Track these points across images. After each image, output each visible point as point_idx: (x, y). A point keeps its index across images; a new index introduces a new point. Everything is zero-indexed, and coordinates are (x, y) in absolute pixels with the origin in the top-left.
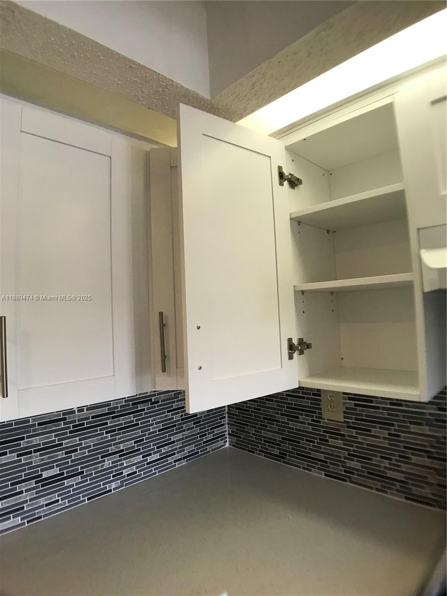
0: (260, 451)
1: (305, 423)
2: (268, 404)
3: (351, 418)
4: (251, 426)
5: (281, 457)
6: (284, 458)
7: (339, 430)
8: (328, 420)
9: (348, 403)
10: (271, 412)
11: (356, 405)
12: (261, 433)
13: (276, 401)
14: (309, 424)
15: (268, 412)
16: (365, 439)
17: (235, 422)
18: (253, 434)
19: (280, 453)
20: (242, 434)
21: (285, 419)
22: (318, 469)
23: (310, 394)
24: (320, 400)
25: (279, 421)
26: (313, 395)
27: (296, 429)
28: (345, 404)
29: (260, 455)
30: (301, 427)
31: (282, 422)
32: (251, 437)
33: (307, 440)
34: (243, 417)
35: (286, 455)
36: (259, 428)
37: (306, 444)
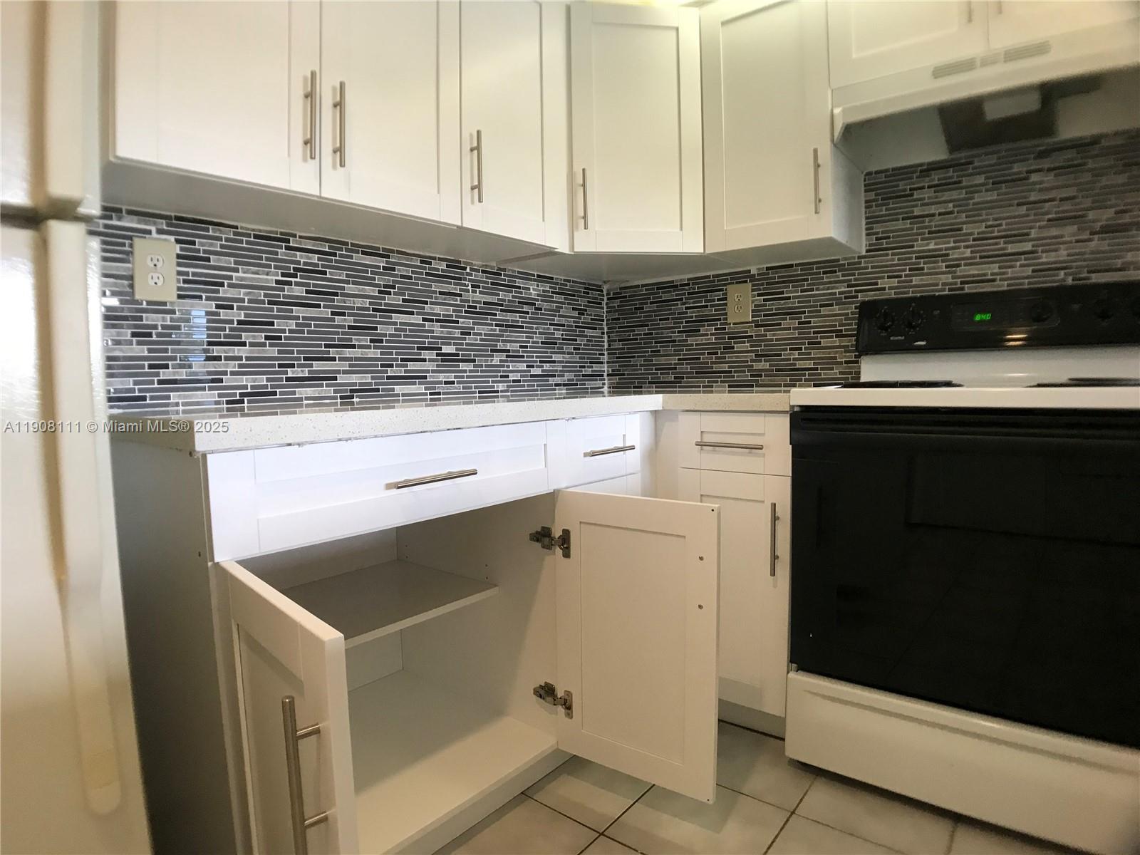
0: (649, 383)
1: (707, 335)
2: (663, 324)
3: (760, 316)
4: (638, 357)
5: (678, 380)
6: (680, 382)
7: (747, 332)
8: (734, 324)
9: (756, 300)
10: (666, 333)
11: (765, 300)
12: (652, 361)
13: (673, 319)
14: (712, 334)
15: (662, 333)
16: (774, 335)
17: (617, 358)
18: (641, 365)
19: (675, 378)
20: (626, 370)
21: (682, 336)
22: (721, 382)
23: (714, 300)
24: (726, 304)
25: (675, 341)
26: (718, 300)
27: (697, 345)
28: (753, 302)
29: (650, 387)
30: (702, 340)
31: (679, 341)
32: (638, 370)
33: (708, 354)
34: (627, 349)
35: (683, 378)
36: (649, 356)
37: (707, 358)
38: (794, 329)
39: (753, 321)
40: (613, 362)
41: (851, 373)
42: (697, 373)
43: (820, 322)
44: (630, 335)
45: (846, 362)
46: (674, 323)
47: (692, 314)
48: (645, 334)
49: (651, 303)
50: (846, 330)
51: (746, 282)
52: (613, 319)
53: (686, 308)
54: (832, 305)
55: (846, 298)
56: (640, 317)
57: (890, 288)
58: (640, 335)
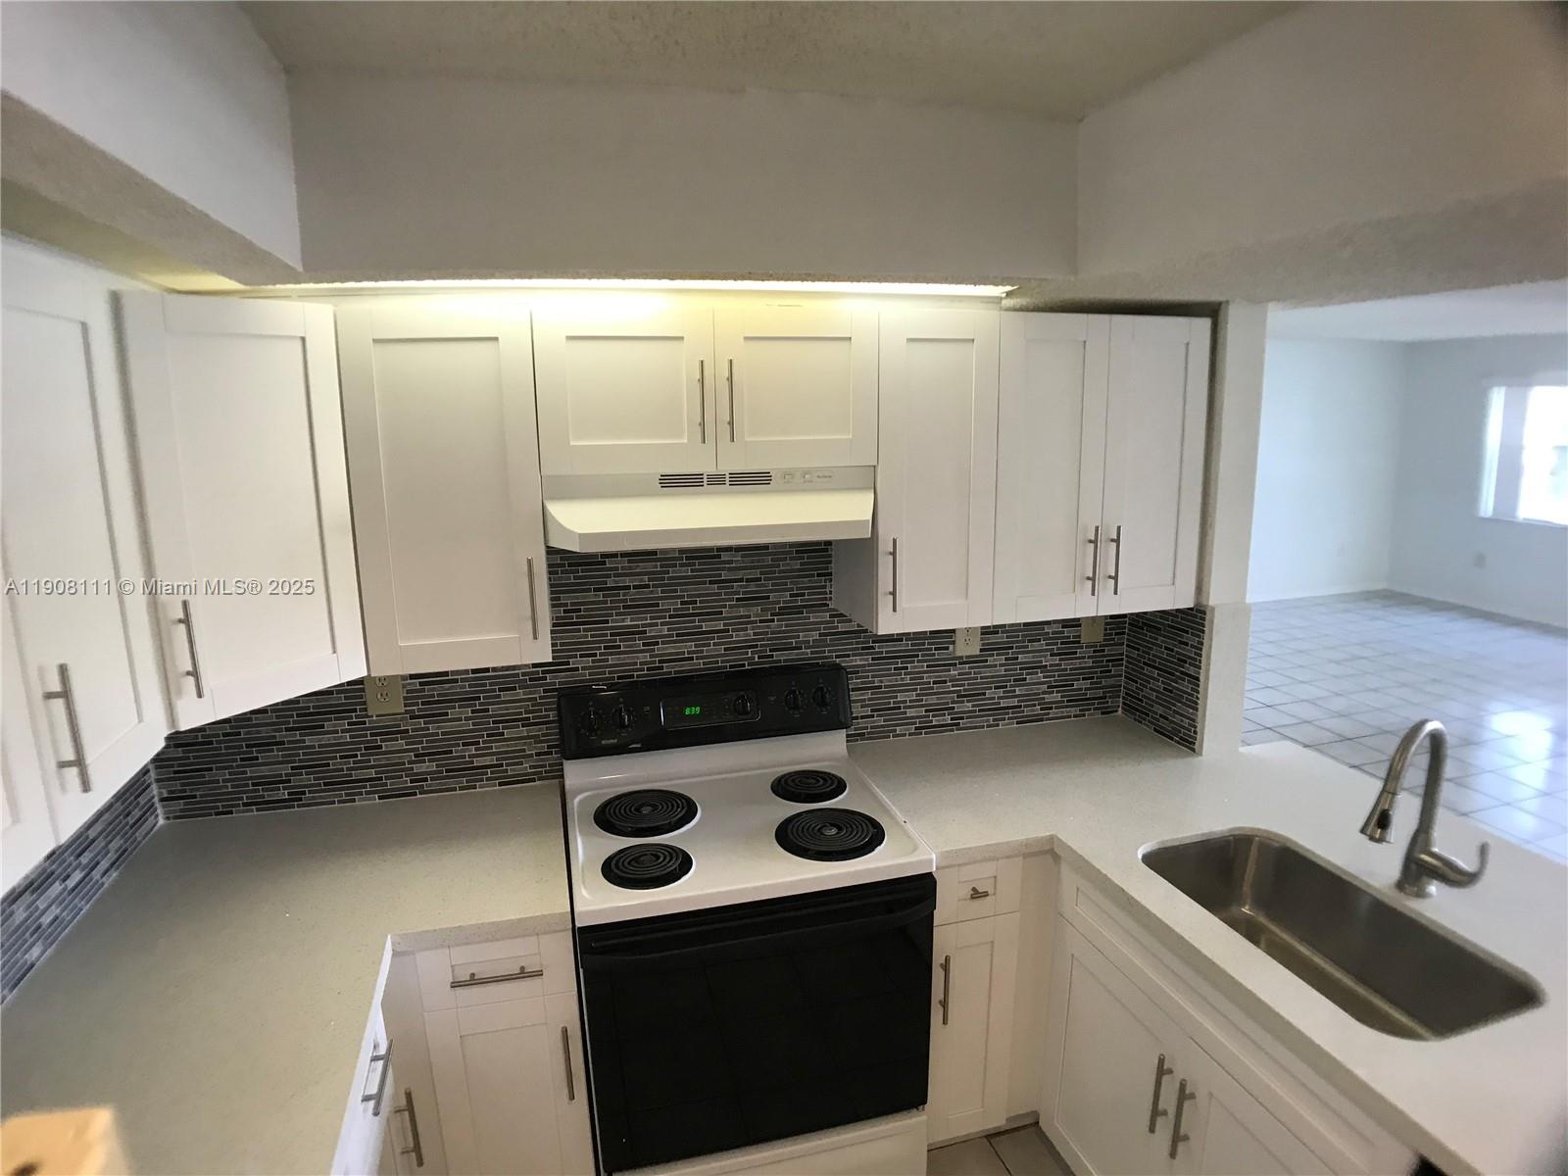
0: (245, 805)
1: (336, 732)
3: (416, 704)
4: (218, 769)
5: (296, 797)
6: (301, 800)
7: (398, 726)
8: (377, 716)
9: (409, 684)
10: (264, 732)
11: (421, 684)
12: (245, 773)
14: (344, 731)
15: (258, 732)
16: (439, 728)
17: (176, 772)
18: (225, 781)
19: (289, 794)
20: (198, 789)
22: (367, 793)
24: (363, 690)
25: (283, 743)
27: (320, 746)
28: (404, 686)
29: (247, 811)
30: (329, 739)
31: (290, 742)
32: (220, 788)
33: (342, 757)
34: (195, 757)
35: (304, 793)
36: (238, 767)
37: (341, 764)
38: (467, 719)
39: (407, 712)
40: (169, 779)
41: (544, 766)
42: (326, 784)
43: (500, 709)
45: (538, 754)
48: (225, 735)
50: (534, 718)
54: (514, 689)
55: (530, 680)
57: (583, 668)
58: (218, 735)
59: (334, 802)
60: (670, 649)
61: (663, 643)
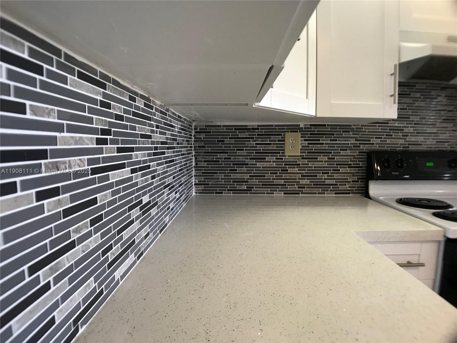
0: (228, 190)
1: (270, 162)
2: (239, 153)
3: (305, 153)
4: (220, 173)
5: (249, 189)
6: (251, 190)
7: (297, 162)
8: (288, 156)
9: (304, 143)
10: (241, 159)
11: (308, 144)
12: (231, 176)
13: (246, 150)
14: (273, 162)
15: (239, 159)
16: (313, 164)
17: (203, 173)
18: (222, 179)
19: (247, 187)
20: (210, 181)
21: (253, 162)
22: (279, 191)
23: (276, 141)
24: (284, 144)
25: (248, 164)
26: (278, 141)
27: (263, 167)
28: (301, 144)
29: (229, 193)
30: (267, 165)
31: (251, 164)
32: (220, 182)
33: (271, 173)
34: (211, 167)
35: (253, 188)
36: (228, 173)
37: (270, 176)
38: (325, 162)
39: (301, 156)
40: (199, 176)
41: (355, 187)
42: (262, 185)
43: (340, 158)
44: (213, 158)
45: (353, 181)
46: (247, 153)
47: (261, 148)
48: (225, 158)
49: (230, 138)
50: (353, 164)
51: (297, 131)
52: (199, 147)
53: (256, 144)
54: (346, 150)
55: (354, 147)
56: (222, 147)
57: (376, 144)
58: (222, 158)
59: (264, 193)
60: (413, 139)
61: (410, 136)
